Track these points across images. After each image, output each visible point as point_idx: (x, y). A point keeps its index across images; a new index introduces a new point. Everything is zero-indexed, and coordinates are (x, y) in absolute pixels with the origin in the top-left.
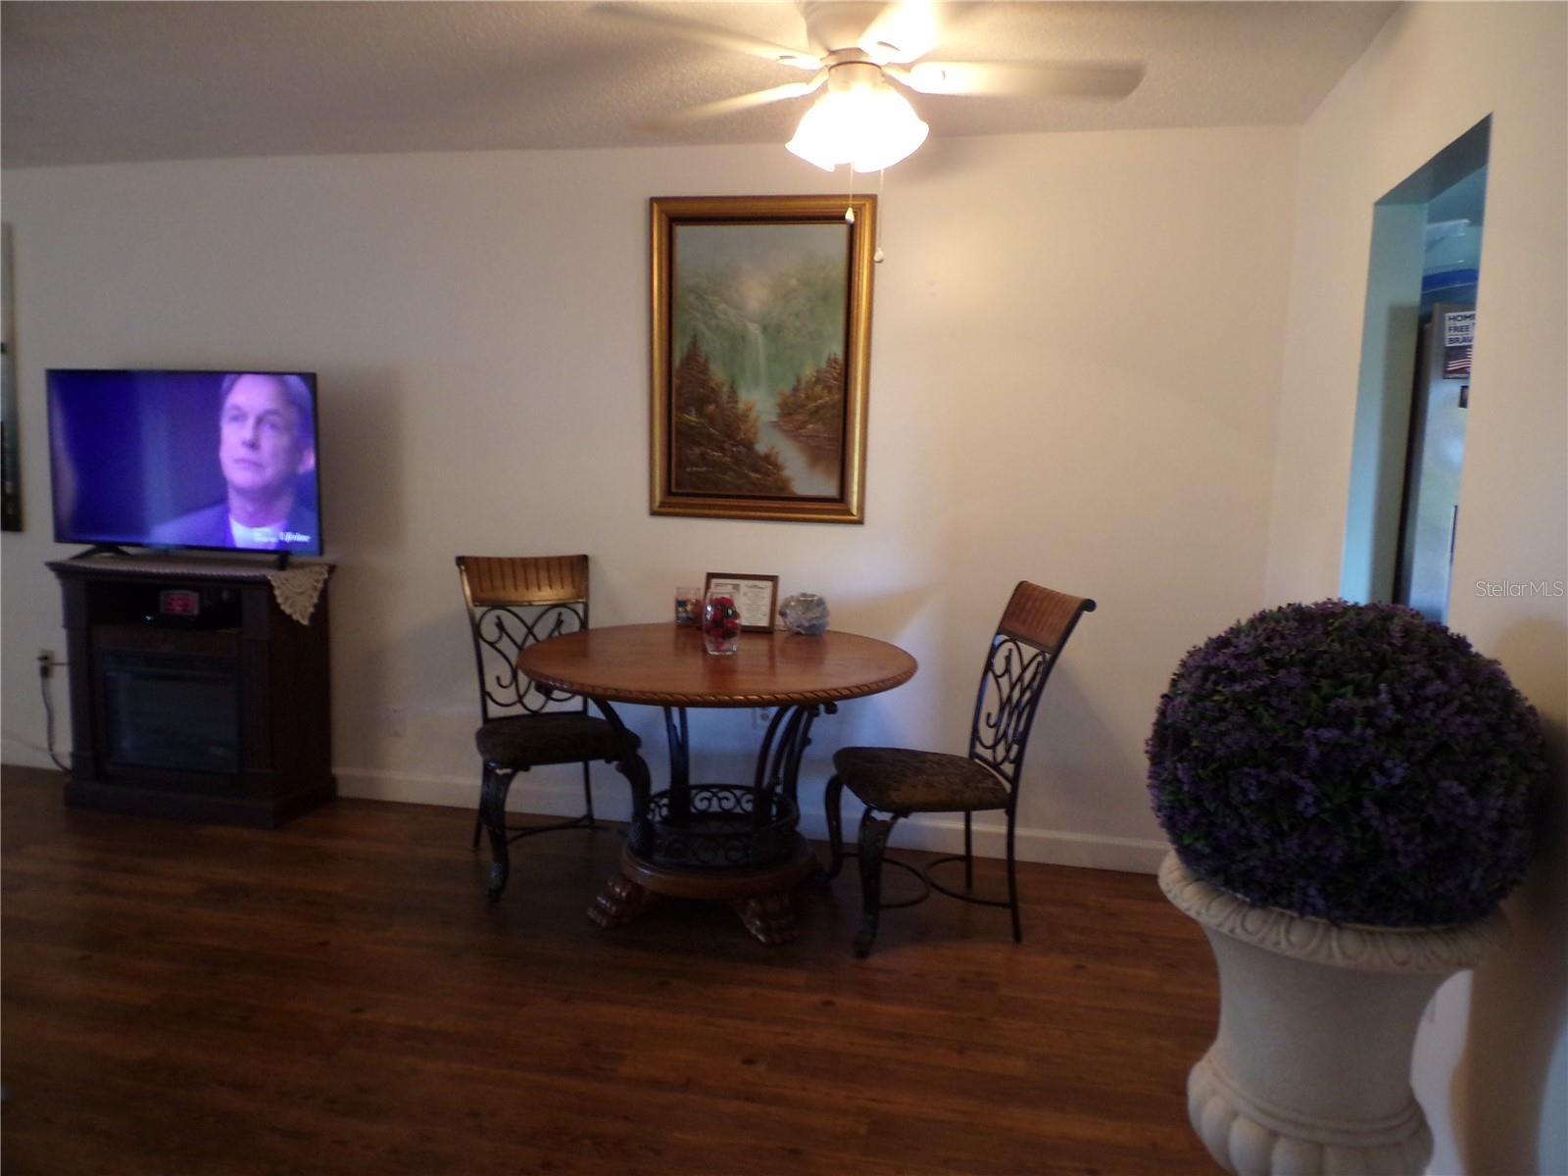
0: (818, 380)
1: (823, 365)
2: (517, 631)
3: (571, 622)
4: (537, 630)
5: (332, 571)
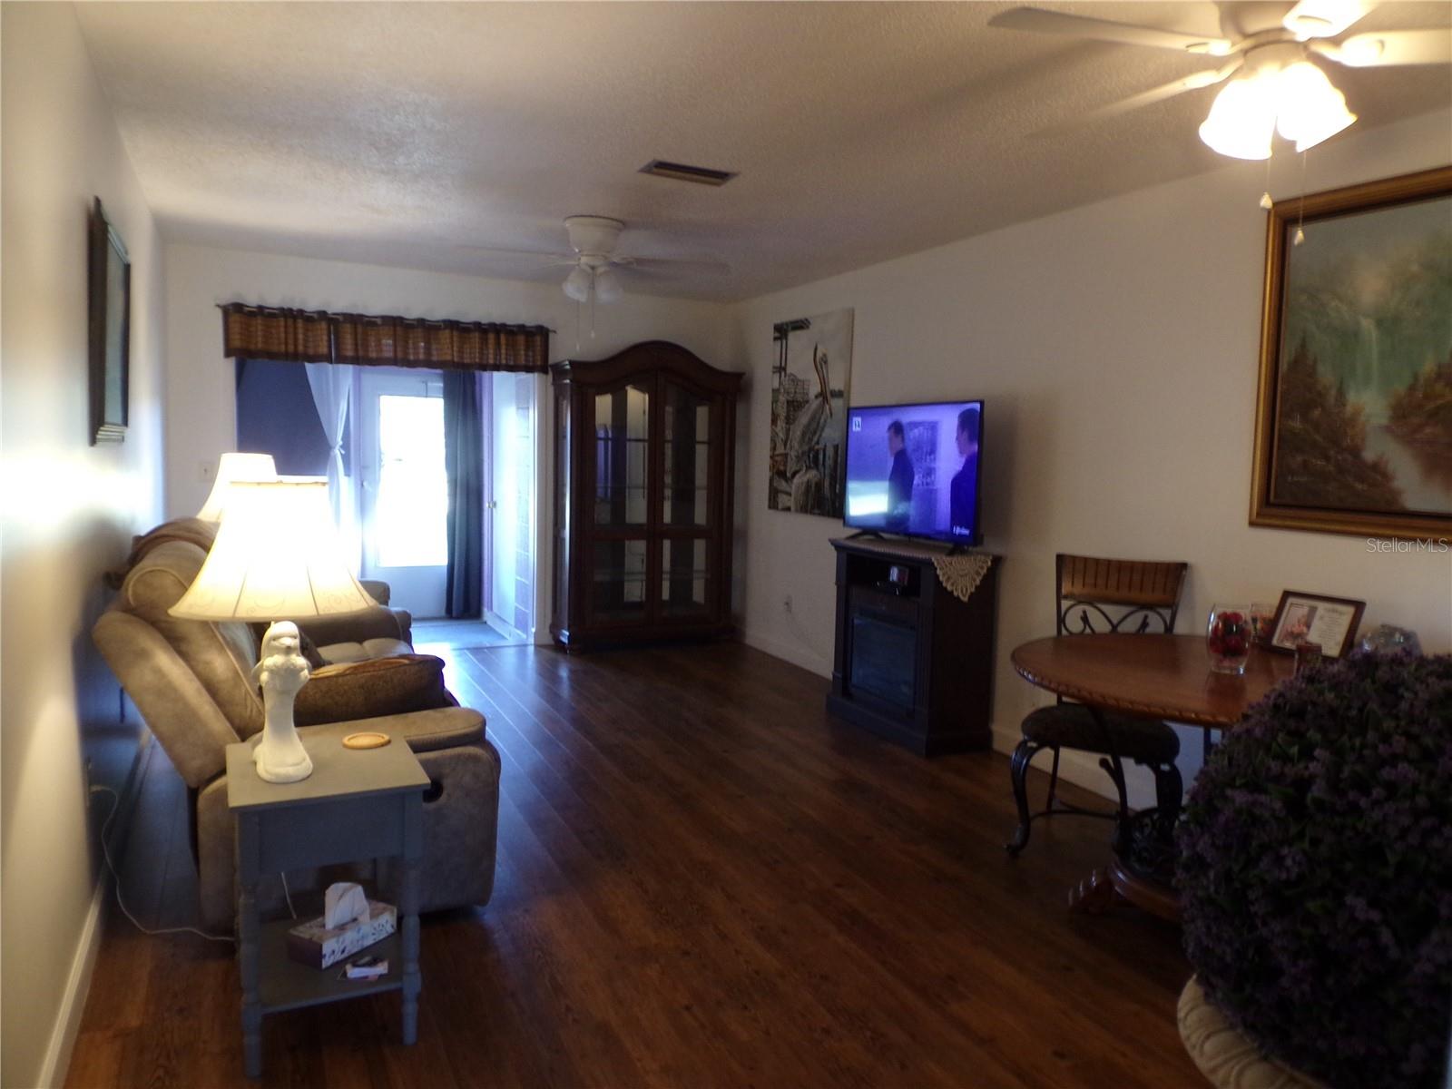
0: (1439, 376)
2: (1100, 625)
3: (1156, 625)
4: (1120, 629)
5: (997, 561)
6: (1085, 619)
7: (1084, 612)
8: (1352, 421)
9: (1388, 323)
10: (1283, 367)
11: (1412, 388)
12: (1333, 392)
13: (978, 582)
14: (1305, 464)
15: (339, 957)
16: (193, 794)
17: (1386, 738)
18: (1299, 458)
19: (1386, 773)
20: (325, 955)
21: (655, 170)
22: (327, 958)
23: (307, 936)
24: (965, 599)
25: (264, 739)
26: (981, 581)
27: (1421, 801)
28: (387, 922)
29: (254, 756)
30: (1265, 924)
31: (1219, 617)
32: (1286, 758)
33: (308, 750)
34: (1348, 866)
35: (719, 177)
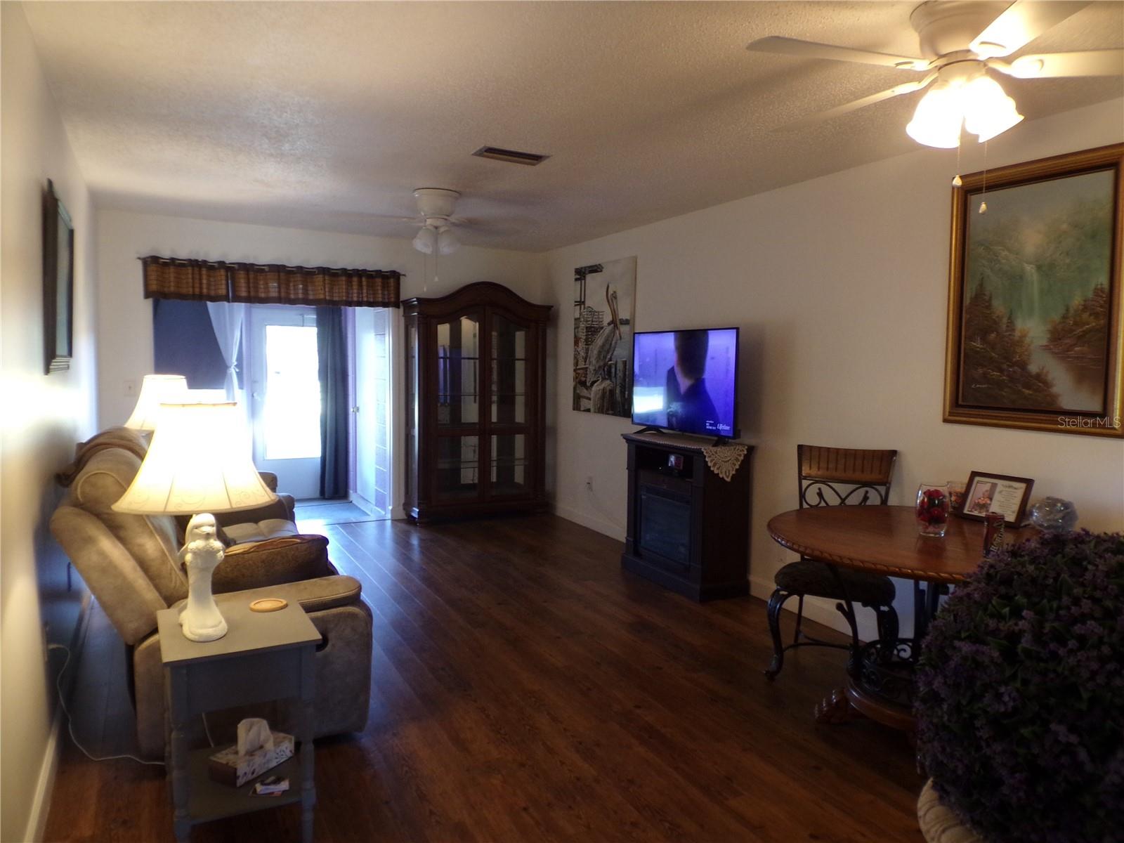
0: (1085, 308)
1: (1090, 295)
2: (833, 500)
3: (874, 499)
4: (848, 502)
5: (751, 449)
6: (820, 494)
7: (820, 489)
8: (1020, 342)
9: (1046, 268)
10: (967, 301)
11: (1065, 317)
12: (1005, 320)
13: (737, 467)
14: (985, 374)
15: (250, 777)
16: (130, 650)
17: (1076, 601)
18: (980, 371)
19: (1078, 629)
20: (239, 777)
21: (486, 154)
22: (240, 778)
23: (224, 761)
24: (728, 480)
25: (188, 606)
26: (740, 466)
27: (1106, 650)
28: (287, 747)
29: (180, 619)
30: (988, 745)
31: (925, 493)
32: (1001, 617)
33: (222, 613)
34: (1052, 701)
35: (536, 158)
